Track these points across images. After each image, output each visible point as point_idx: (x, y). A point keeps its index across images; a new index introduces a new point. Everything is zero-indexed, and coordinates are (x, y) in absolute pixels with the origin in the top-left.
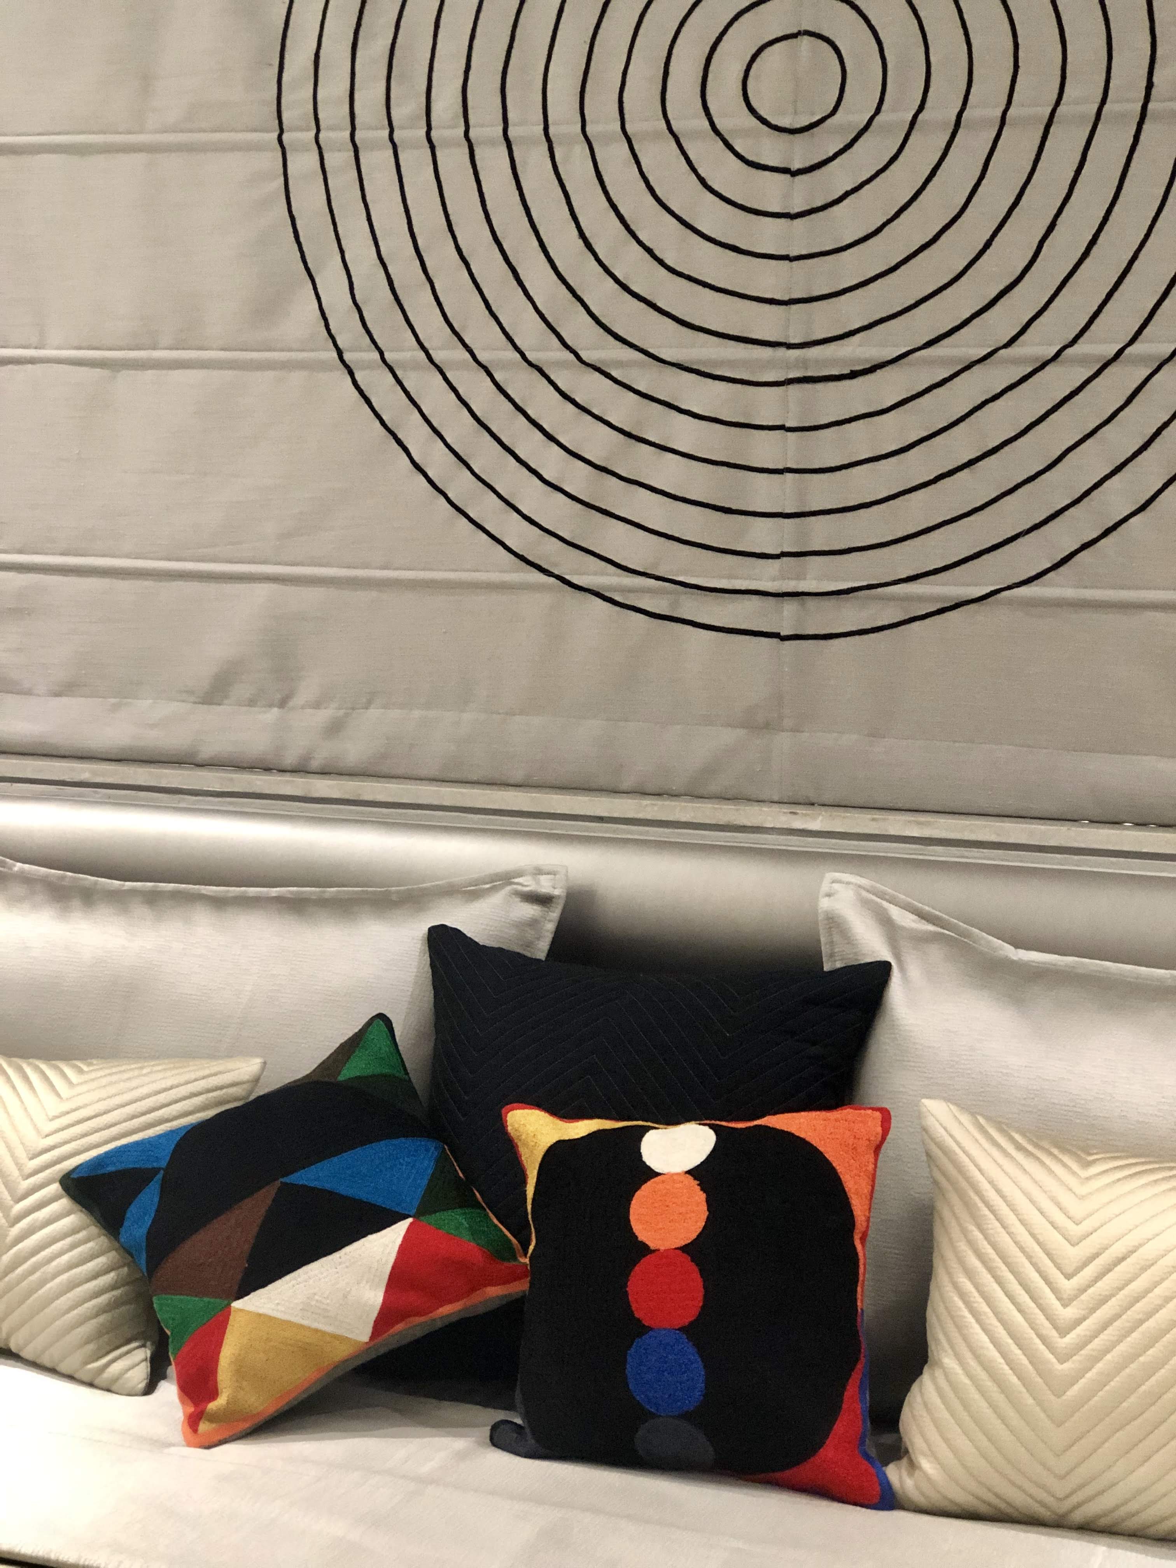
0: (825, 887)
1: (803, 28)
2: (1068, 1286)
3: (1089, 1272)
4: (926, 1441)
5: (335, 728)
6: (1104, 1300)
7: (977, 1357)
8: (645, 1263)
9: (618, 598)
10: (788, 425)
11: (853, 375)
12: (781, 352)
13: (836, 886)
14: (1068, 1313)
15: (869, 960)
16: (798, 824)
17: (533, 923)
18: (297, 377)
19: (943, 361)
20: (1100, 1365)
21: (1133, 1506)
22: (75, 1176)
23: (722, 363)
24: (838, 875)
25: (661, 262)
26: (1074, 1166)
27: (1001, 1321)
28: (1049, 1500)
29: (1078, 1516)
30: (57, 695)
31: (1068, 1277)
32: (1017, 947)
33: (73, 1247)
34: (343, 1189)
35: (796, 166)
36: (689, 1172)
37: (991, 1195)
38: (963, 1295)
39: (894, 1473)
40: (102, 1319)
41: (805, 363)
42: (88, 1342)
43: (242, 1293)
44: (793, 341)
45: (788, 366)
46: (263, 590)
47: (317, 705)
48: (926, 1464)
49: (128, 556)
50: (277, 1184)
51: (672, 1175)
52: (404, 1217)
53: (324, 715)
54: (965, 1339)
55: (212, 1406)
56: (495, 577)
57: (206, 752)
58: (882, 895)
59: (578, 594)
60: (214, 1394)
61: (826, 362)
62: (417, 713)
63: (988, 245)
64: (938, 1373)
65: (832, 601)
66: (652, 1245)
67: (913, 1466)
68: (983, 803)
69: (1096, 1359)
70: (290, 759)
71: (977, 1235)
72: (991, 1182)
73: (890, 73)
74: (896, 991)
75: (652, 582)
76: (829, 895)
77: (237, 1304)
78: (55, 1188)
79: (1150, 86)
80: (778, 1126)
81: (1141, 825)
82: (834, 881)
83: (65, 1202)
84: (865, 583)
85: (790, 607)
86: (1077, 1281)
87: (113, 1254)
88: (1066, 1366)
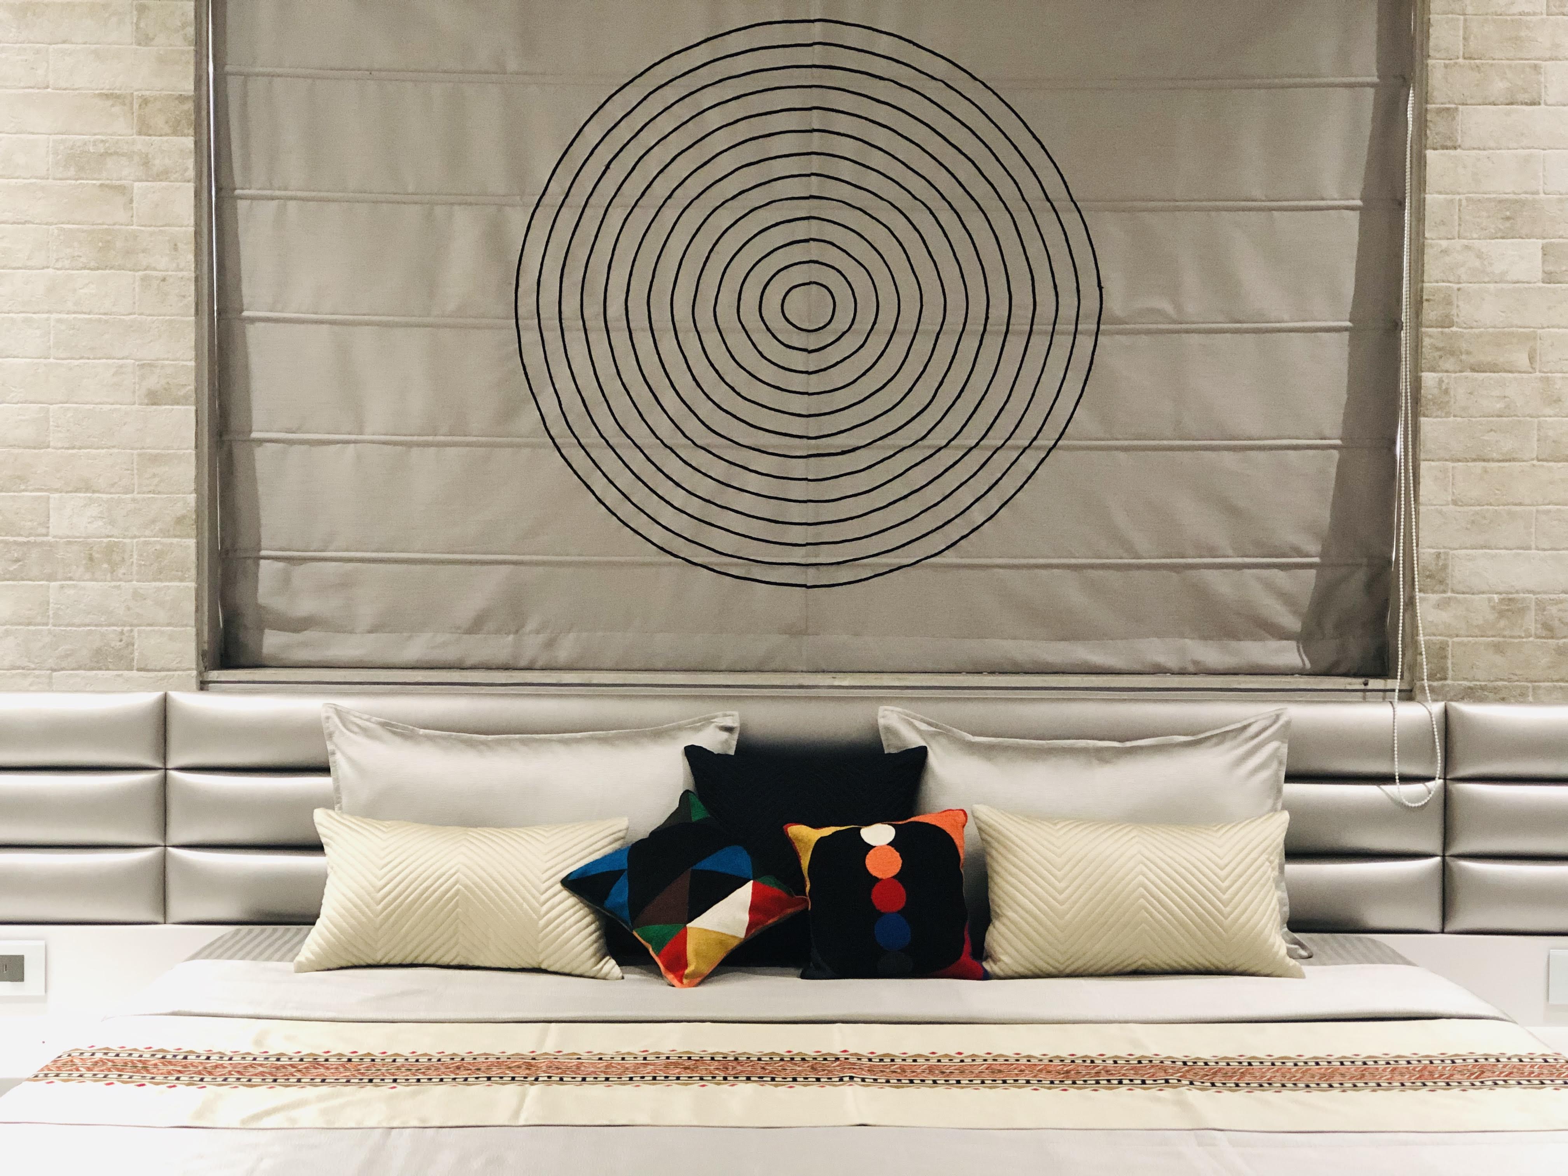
0: (880, 713)
1: (813, 280)
2: (1059, 874)
3: (1067, 868)
4: (1003, 949)
5: (550, 644)
6: (1076, 878)
7: (1023, 908)
8: (878, 884)
9: (716, 568)
10: (809, 478)
11: (843, 453)
12: (805, 441)
13: (886, 712)
14: (1062, 885)
15: (914, 747)
16: (836, 683)
17: (726, 741)
18: (526, 451)
19: (890, 447)
20: (1078, 905)
21: (1092, 962)
22: (570, 879)
23: (774, 447)
24: (886, 707)
25: (739, 394)
26: (1051, 826)
27: (1032, 892)
28: (1057, 965)
29: (1068, 971)
30: (370, 632)
31: (1059, 870)
32: (974, 735)
33: (575, 913)
34: (721, 870)
35: (810, 348)
36: (889, 844)
37: (1019, 842)
38: (1012, 886)
39: (988, 966)
40: (595, 945)
41: (818, 447)
42: (591, 957)
43: (690, 920)
44: (811, 435)
45: (809, 448)
46: (505, 569)
47: (538, 632)
48: (1004, 958)
49: (418, 552)
50: (690, 869)
51: (881, 846)
52: (748, 880)
53: (542, 638)
54: (1016, 902)
55: (687, 971)
56: (648, 559)
57: (469, 662)
58: (907, 715)
59: (694, 567)
60: (686, 966)
61: (828, 446)
62: (600, 634)
63: (910, 390)
64: (1005, 920)
65: (834, 567)
66: (880, 877)
67: (995, 961)
68: (915, 666)
69: (1075, 903)
70: (523, 663)
71: (1015, 859)
72: (1017, 836)
73: (858, 305)
74: (934, 760)
75: (736, 560)
76: (883, 717)
77: (688, 925)
78: (559, 886)
79: (987, 318)
80: (921, 821)
81: (992, 673)
82: (886, 710)
83: (565, 893)
84: (851, 558)
85: (811, 571)
86: (1062, 872)
87: (592, 916)
88: (1064, 907)
